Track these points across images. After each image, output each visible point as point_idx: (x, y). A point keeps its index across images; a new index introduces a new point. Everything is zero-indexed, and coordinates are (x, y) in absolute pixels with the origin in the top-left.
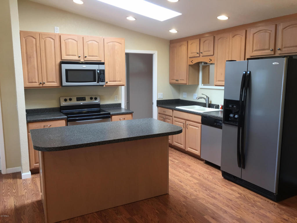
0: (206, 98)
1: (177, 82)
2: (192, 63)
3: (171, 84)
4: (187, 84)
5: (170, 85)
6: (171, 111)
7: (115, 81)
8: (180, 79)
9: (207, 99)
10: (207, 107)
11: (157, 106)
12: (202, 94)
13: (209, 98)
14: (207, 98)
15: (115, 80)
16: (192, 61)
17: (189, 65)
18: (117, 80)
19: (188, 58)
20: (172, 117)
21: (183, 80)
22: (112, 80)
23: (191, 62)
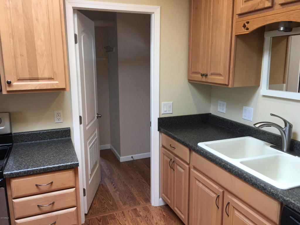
0: (283, 126)
1: (204, 79)
2: (247, 29)
3: (192, 82)
4: (230, 86)
5: (189, 83)
6: (187, 150)
7: (37, 79)
8: (212, 72)
9: (288, 128)
10: (285, 150)
11: (159, 130)
12: (272, 115)
13: (291, 126)
14: (286, 125)
15: (35, 76)
16: (248, 23)
17: (237, 36)
18: (40, 76)
19: (236, 17)
20: (188, 164)
21: (220, 75)
22: (27, 76)
23: (244, 26)
